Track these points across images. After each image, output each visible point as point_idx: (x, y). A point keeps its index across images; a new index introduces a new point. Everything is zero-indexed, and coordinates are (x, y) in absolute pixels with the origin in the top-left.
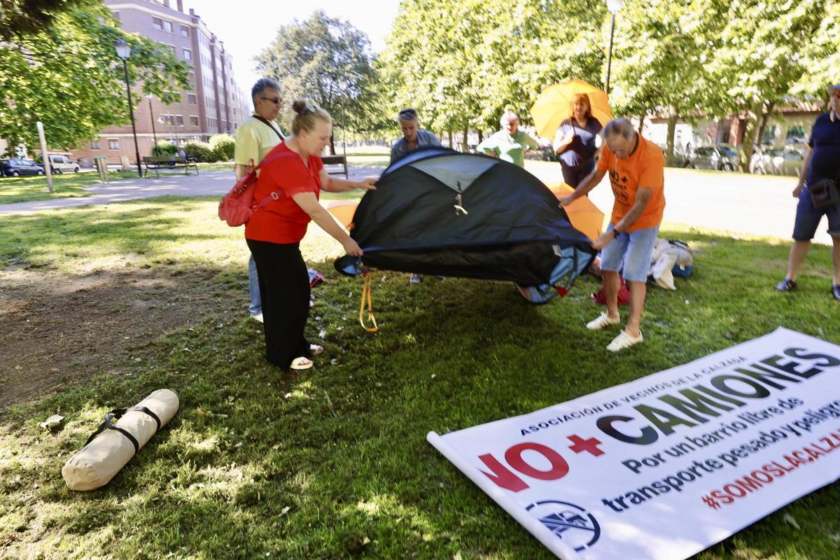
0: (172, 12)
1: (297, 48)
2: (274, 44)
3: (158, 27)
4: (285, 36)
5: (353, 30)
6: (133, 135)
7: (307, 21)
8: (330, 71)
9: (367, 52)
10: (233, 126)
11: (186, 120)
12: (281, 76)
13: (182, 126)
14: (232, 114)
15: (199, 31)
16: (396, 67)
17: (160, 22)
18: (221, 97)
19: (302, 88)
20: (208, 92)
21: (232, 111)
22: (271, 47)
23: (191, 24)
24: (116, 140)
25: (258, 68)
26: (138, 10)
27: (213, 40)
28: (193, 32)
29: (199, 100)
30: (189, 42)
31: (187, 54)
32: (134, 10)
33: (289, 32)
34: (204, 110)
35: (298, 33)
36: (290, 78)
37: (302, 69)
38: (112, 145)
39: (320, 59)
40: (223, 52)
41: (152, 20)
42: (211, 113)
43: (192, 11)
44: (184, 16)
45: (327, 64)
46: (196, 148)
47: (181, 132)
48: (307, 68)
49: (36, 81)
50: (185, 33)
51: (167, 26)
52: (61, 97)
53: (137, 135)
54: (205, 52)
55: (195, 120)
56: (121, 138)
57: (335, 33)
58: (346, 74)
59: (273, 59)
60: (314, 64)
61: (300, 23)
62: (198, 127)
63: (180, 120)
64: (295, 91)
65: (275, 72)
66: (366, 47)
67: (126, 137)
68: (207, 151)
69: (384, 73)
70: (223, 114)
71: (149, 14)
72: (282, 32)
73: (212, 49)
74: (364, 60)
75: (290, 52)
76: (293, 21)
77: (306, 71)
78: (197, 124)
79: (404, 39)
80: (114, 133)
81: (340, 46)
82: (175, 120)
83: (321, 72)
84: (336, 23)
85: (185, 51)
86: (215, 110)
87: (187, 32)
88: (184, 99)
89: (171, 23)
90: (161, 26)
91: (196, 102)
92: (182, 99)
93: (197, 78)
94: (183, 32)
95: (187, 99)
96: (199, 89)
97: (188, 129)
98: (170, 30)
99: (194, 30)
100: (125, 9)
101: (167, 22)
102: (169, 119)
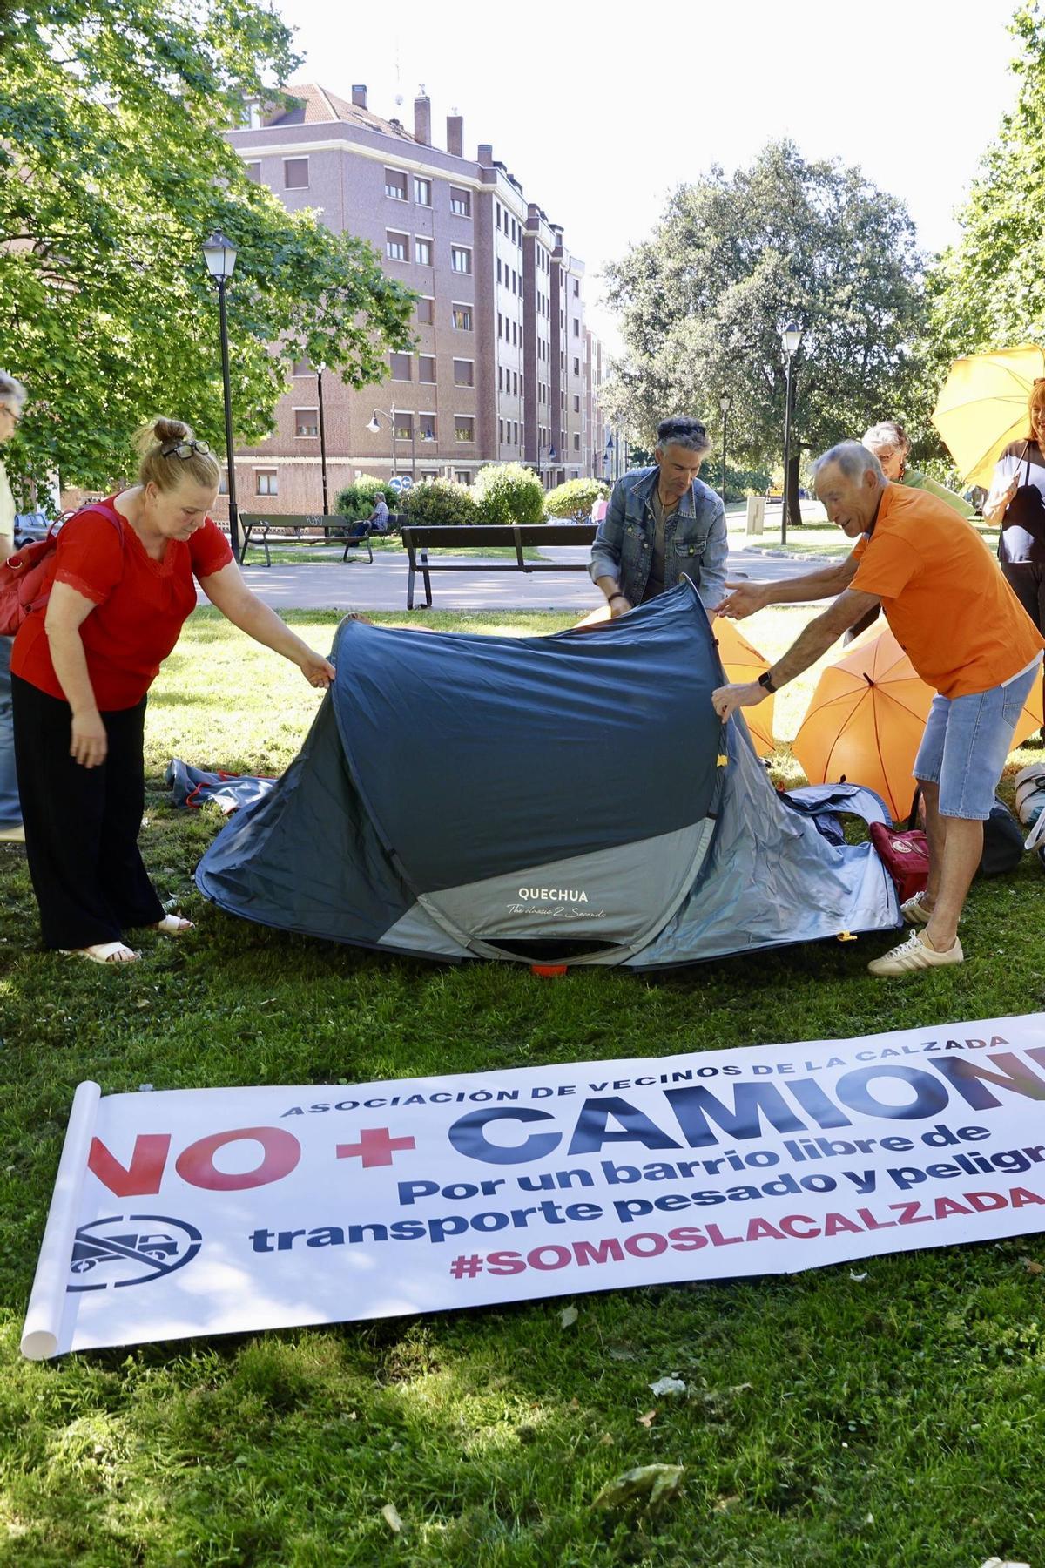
0: (434, 157)
1: (714, 242)
2: (657, 232)
3: (395, 193)
4: (687, 213)
5: (867, 193)
6: (319, 460)
7: (746, 173)
8: (794, 302)
9: (899, 250)
10: (571, 443)
11: (445, 427)
12: (671, 315)
13: (429, 440)
14: (568, 414)
15: (495, 200)
16: (970, 291)
17: (401, 180)
18: (543, 368)
19: (718, 346)
20: (508, 356)
21: (571, 403)
22: (653, 240)
23: (478, 183)
24: (274, 472)
25: (616, 295)
26: (352, 155)
27: (532, 224)
28: (479, 206)
29: (480, 375)
30: (470, 227)
31: (461, 258)
32: (341, 151)
33: (696, 202)
34: (492, 402)
35: (720, 206)
36: (691, 321)
37: (722, 296)
38: (264, 481)
39: (769, 270)
40: (558, 251)
41: (383, 177)
42: (508, 407)
43: (485, 150)
44: (464, 167)
45: (792, 283)
46: (441, 496)
47: (429, 457)
48: (735, 294)
49: (55, 328)
50: (459, 207)
51: (418, 191)
52: (111, 365)
53: (328, 461)
54: (507, 252)
55: (465, 426)
56: (285, 466)
57: (821, 201)
58: (836, 310)
59: (654, 272)
60: (753, 283)
61: (729, 177)
62: (474, 445)
63: (430, 426)
64: (699, 354)
65: (657, 304)
66: (904, 235)
67: (296, 466)
68: (468, 505)
69: (943, 308)
70: (543, 411)
71: (381, 163)
72: (679, 202)
73: (528, 245)
74: (893, 273)
75: (694, 254)
76: (708, 172)
77: (731, 302)
78: (470, 437)
79: (998, 214)
80: (270, 454)
81: (833, 238)
82: (416, 424)
83: (770, 309)
84: (823, 175)
85: (458, 254)
86: (523, 402)
87: (468, 205)
88: (445, 372)
89: (428, 183)
90: (405, 191)
91: (475, 381)
92: (438, 371)
93: (481, 319)
94: (457, 203)
95: (451, 372)
96: (485, 346)
97: (448, 449)
98: (424, 200)
99: (484, 197)
100: (321, 152)
101: (420, 180)
102: (404, 422)
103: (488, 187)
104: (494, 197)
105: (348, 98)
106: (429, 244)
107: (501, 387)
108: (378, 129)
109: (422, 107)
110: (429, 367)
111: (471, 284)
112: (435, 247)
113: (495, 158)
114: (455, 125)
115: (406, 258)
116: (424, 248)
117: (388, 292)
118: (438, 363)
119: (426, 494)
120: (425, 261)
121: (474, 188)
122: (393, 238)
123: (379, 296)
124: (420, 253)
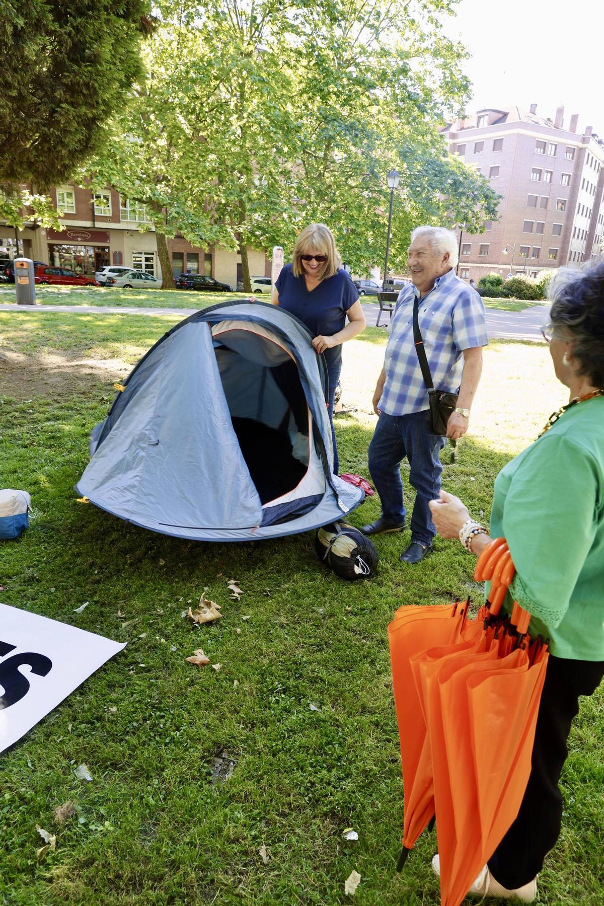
0: (562, 134)
3: (540, 151)
11: (544, 253)
15: (587, 151)
17: (543, 145)
18: (600, 227)
20: (581, 222)
23: (581, 145)
26: (523, 135)
28: (578, 155)
29: (565, 232)
30: (572, 165)
31: (565, 179)
32: (518, 134)
34: (569, 242)
41: (535, 143)
42: (577, 245)
43: (590, 129)
44: (574, 136)
47: (534, 266)
50: (569, 156)
51: (550, 149)
54: (589, 176)
55: (554, 253)
62: (555, 261)
63: (537, 253)
71: (535, 138)
78: (555, 258)
82: (531, 252)
85: (564, 177)
86: (585, 243)
87: (573, 154)
88: (548, 229)
89: (556, 145)
90: (544, 150)
91: (562, 233)
92: (545, 229)
93: (569, 206)
94: (568, 154)
95: (551, 230)
96: (570, 217)
97: (543, 262)
98: (553, 154)
99: (582, 150)
100: (509, 135)
101: (552, 144)
102: (525, 250)
103: (584, 146)
104: (587, 150)
105: (528, 109)
106: (551, 173)
107: (574, 236)
108: (538, 123)
109: (560, 111)
110: (541, 227)
111: (568, 191)
112: (554, 174)
113: (593, 133)
114: (574, 119)
115: (539, 180)
116: (549, 174)
117: (491, 195)
118: (546, 225)
119: (515, 281)
120: (548, 180)
121: (578, 146)
122: (535, 171)
123: (486, 197)
124: (546, 177)
